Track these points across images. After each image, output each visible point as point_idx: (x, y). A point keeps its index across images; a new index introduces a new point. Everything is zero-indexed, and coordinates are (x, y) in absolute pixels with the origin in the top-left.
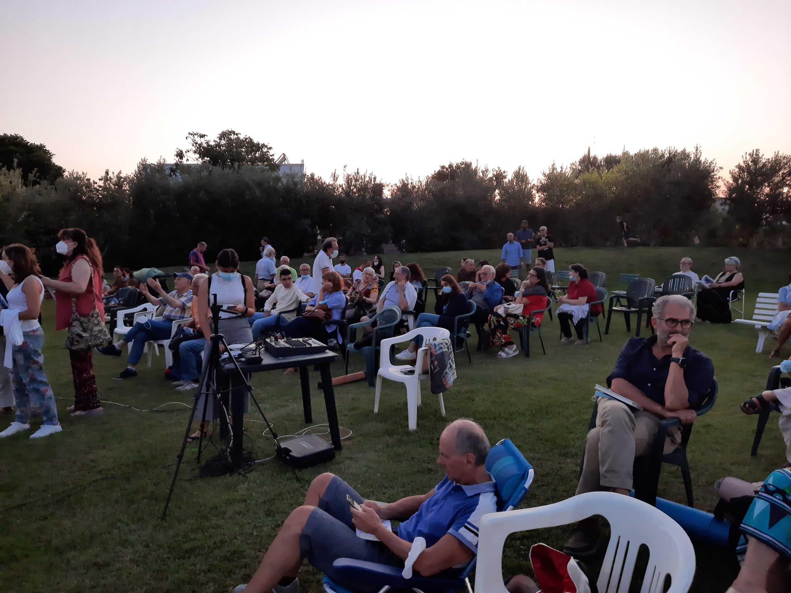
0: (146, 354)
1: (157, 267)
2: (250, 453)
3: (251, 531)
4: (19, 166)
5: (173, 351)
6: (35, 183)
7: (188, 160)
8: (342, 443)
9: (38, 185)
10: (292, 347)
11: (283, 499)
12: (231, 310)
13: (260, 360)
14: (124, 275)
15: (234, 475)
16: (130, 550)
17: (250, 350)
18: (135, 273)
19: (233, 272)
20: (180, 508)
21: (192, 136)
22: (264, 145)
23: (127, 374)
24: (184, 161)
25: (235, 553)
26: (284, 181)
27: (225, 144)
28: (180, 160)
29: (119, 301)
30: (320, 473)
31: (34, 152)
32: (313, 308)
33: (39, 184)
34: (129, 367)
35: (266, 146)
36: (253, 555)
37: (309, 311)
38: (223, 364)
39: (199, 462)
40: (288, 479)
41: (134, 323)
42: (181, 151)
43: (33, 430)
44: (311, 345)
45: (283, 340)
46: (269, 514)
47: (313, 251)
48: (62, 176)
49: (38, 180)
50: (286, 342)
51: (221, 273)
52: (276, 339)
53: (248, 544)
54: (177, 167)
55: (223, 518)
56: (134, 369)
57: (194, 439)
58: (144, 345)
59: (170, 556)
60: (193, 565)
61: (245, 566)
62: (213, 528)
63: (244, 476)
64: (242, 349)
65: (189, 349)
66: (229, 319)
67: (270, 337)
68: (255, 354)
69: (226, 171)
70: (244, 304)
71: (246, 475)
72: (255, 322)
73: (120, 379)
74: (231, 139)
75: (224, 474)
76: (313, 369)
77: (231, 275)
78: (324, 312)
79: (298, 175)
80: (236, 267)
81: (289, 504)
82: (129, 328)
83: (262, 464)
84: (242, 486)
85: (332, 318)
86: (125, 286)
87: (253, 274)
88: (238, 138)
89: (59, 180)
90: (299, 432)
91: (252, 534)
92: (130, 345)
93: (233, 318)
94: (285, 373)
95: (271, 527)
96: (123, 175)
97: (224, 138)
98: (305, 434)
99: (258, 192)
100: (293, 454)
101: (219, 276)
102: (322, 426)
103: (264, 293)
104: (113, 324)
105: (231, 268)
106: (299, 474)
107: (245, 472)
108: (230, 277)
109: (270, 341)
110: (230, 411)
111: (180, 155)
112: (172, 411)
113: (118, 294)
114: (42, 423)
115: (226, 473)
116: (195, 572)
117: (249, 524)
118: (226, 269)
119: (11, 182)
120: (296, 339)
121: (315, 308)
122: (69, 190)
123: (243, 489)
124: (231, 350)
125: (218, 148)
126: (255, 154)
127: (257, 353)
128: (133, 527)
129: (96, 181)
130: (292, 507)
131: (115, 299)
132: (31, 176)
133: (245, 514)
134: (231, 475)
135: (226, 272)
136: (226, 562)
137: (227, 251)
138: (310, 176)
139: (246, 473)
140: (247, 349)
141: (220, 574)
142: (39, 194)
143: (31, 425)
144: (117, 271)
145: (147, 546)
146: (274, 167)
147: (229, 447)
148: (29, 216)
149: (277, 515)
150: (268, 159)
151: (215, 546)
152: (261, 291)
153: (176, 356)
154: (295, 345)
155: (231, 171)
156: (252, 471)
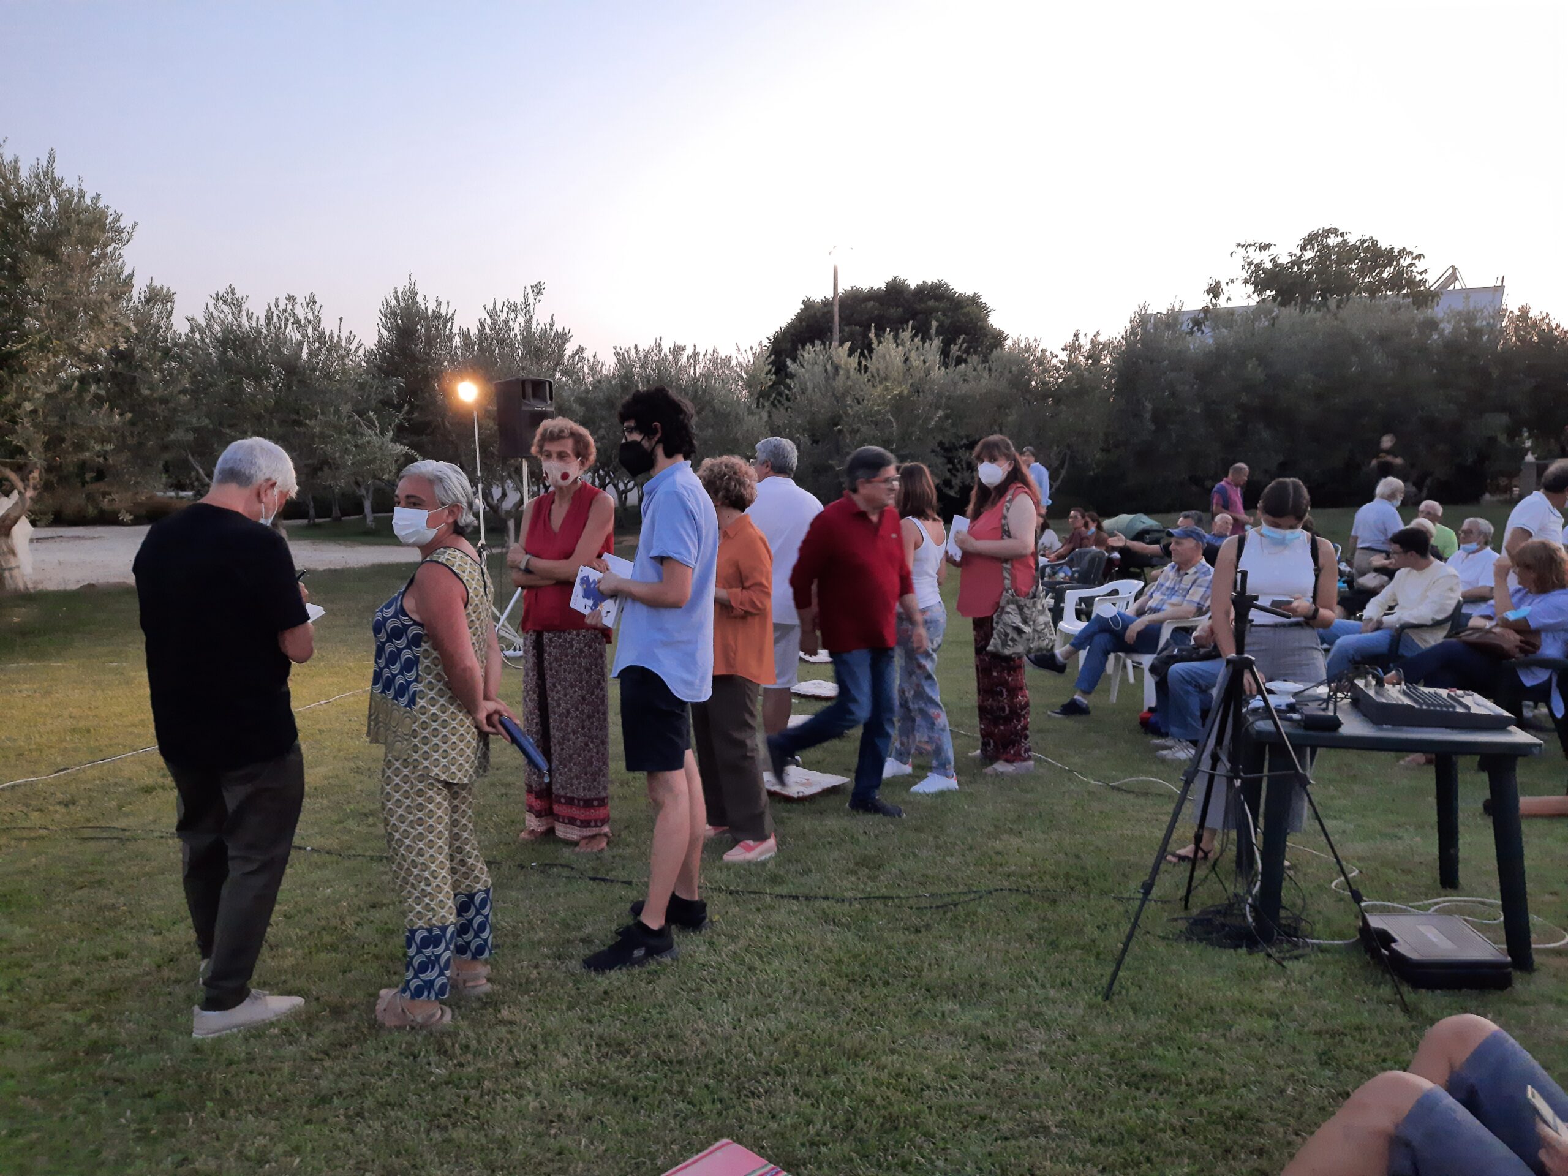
0: (1109, 676)
1: (1147, 512)
2: (1298, 919)
3: (1282, 1083)
4: (938, 334)
5: (1157, 679)
6: (959, 361)
7: (1229, 299)
8: (1537, 959)
9: (963, 365)
10: (1417, 706)
11: (1364, 1042)
12: (1278, 608)
13: (1335, 724)
14: (1086, 525)
15: (1256, 955)
16: (1041, 1034)
17: (1317, 698)
18: (1107, 523)
19: (1292, 527)
20: (1140, 987)
21: (1242, 251)
22: (1403, 252)
23: (1072, 709)
24: (1222, 303)
25: (1241, 1117)
26: (1447, 328)
27: (1313, 258)
28: (1214, 301)
29: (1073, 573)
30: (1466, 1011)
31: (962, 308)
32: (1488, 624)
33: (966, 361)
34: (1076, 697)
35: (1410, 253)
36: (1280, 1136)
37: (1476, 629)
38: (1251, 719)
39: (1186, 907)
40: (1381, 1001)
41: (1093, 616)
42: (1218, 283)
43: (918, 777)
44: (1467, 707)
45: (1398, 687)
46: (1325, 1059)
47: (1508, 489)
48: (1002, 346)
49: (964, 356)
50: (1405, 693)
51: (1265, 528)
52: (1380, 683)
53: (1271, 1108)
54: (1206, 315)
55: (1224, 1036)
56: (1086, 702)
57: (1182, 858)
58: (1106, 659)
59: (1112, 1072)
60: (1154, 1107)
61: (1261, 1152)
62: (1201, 1049)
63: (1280, 963)
64: (1295, 694)
65: (1186, 678)
66: (1276, 626)
67: (1366, 678)
68: (1326, 709)
69: (1309, 315)
70: (1311, 600)
71: (1285, 963)
72: (1338, 641)
73: (1058, 716)
74: (1327, 247)
75: (1236, 947)
76: (1476, 764)
77: (1288, 533)
78: (1518, 637)
79: (1486, 313)
80: (1300, 518)
81: (1377, 1056)
82: (1082, 625)
83: (1322, 950)
84: (1273, 984)
85: (1539, 652)
86: (1086, 546)
87: (1343, 536)
88: (1345, 242)
89: (996, 352)
90: (1421, 903)
91: (1282, 1092)
92: (1083, 654)
93: (1283, 625)
94: (1402, 762)
95: (1329, 1092)
96: (1102, 339)
97: (1313, 246)
98: (1436, 911)
99: (1379, 358)
100: (1401, 947)
101: (1262, 535)
102: (1483, 903)
103: (1369, 580)
104: (1057, 614)
105: (1291, 520)
106: (1410, 995)
107: (1282, 955)
108: (1284, 538)
109: (1366, 686)
110: (1261, 820)
111: (1215, 291)
112: (1146, 794)
113: (1071, 560)
114: (931, 769)
115: (1241, 946)
116: (1155, 1124)
117: (1279, 1067)
118: (1277, 520)
119: (925, 362)
120: (1432, 690)
121: (1493, 623)
122: (1010, 372)
123: (1272, 990)
124: (1270, 692)
125: (1295, 269)
126: (1381, 272)
127: (1331, 707)
128: (1052, 993)
129: (1055, 353)
130: (1383, 1064)
131: (1066, 568)
132: (954, 349)
133: (1273, 1045)
134: (1250, 953)
135: (1277, 526)
136: (1221, 1128)
137: (1285, 484)
138: (1517, 313)
139: (1284, 959)
140: (1309, 696)
141: (1206, 1147)
142: (964, 380)
143: (914, 767)
144: (1076, 517)
145: (1072, 1038)
146: (1423, 297)
147: (1249, 892)
148: (947, 417)
149: (1346, 1071)
150: (1412, 282)
151: (1201, 1087)
152: (1363, 574)
153: (1162, 687)
154: (1425, 703)
155: (1319, 315)
156: (1297, 958)
